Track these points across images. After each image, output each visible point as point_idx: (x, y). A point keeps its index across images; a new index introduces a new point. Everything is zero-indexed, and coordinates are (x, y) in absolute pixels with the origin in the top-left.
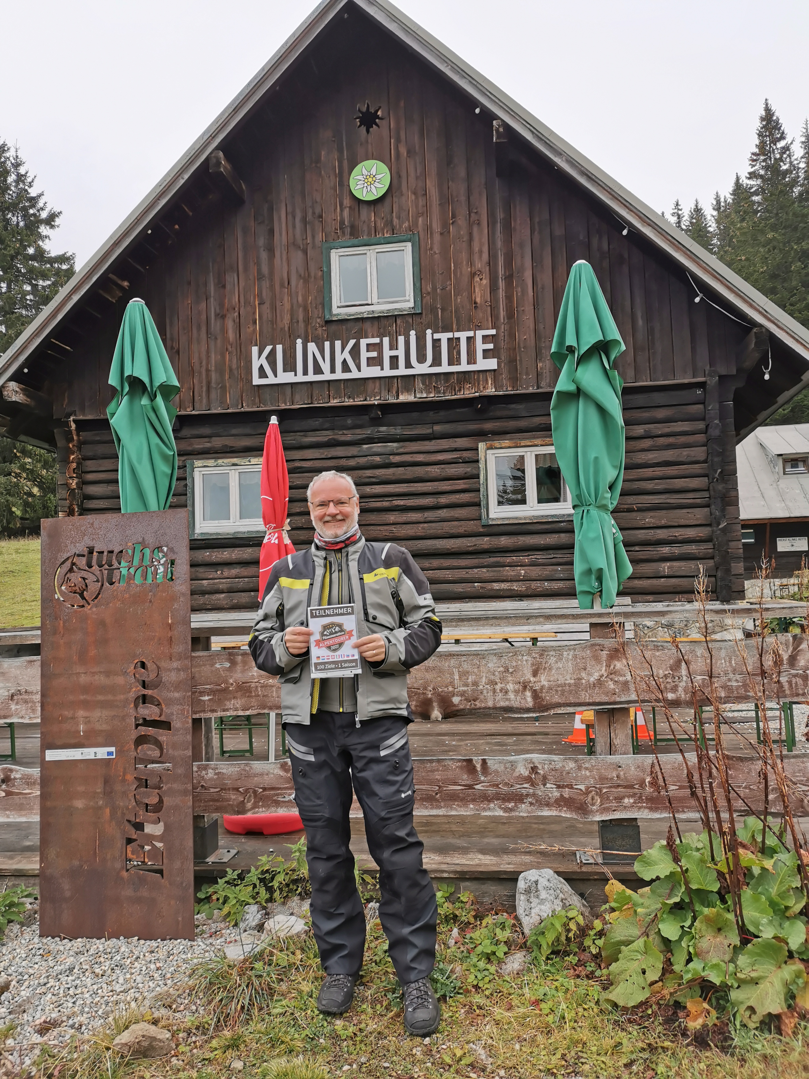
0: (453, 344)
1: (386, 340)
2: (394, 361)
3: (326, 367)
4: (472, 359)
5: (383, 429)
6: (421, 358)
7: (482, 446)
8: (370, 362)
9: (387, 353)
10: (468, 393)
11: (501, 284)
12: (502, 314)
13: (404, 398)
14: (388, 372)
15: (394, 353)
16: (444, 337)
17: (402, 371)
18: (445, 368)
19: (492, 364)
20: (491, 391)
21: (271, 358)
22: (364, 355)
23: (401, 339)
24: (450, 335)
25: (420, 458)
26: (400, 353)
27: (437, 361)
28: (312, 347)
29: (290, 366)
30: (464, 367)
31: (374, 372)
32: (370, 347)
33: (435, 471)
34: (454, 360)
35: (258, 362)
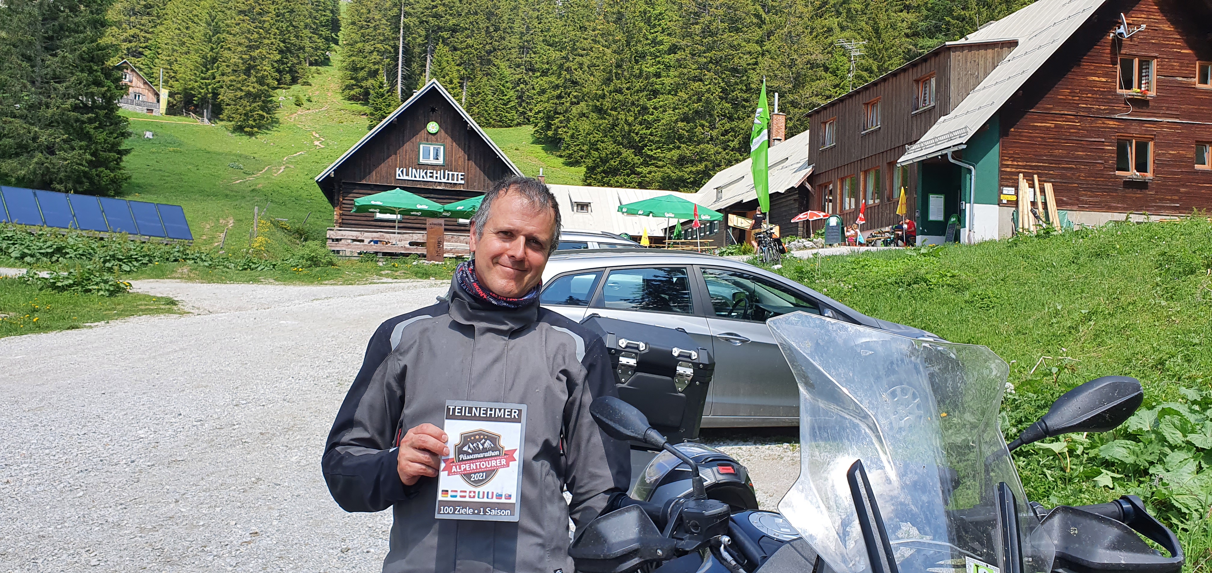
0: (453, 175)
1: (435, 172)
2: (437, 177)
3: (417, 176)
4: (457, 180)
6: (444, 178)
8: (430, 177)
9: (435, 175)
10: (456, 189)
12: (466, 169)
13: (438, 188)
14: (435, 180)
16: (451, 173)
17: (438, 180)
18: (450, 181)
19: (463, 182)
20: (462, 189)
21: (402, 172)
22: (429, 175)
23: (439, 172)
26: (438, 175)
27: (448, 179)
28: (414, 170)
29: (407, 175)
30: (455, 182)
31: (431, 180)
32: (430, 173)
34: (453, 180)
35: (398, 172)
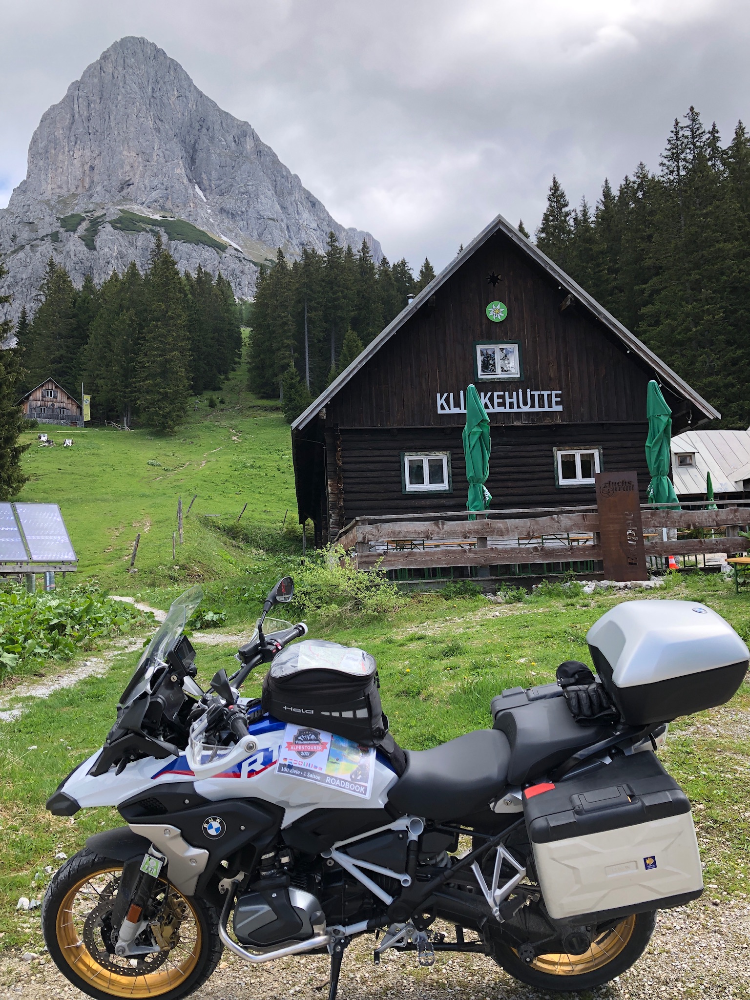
0: (541, 397)
1: (507, 394)
2: (511, 405)
4: (550, 406)
5: (505, 438)
6: (525, 404)
7: (555, 449)
8: (499, 404)
9: (508, 400)
10: (547, 422)
11: (563, 368)
12: (564, 383)
13: (516, 423)
14: (508, 410)
15: (511, 400)
16: (536, 393)
17: (515, 410)
18: (537, 409)
19: (560, 408)
20: (559, 421)
21: (447, 400)
22: (496, 401)
23: (515, 393)
24: (539, 393)
25: (524, 454)
26: (514, 400)
27: (533, 406)
29: (457, 404)
30: (546, 409)
31: (501, 409)
32: (499, 397)
33: (531, 461)
34: (541, 405)
35: (440, 401)
